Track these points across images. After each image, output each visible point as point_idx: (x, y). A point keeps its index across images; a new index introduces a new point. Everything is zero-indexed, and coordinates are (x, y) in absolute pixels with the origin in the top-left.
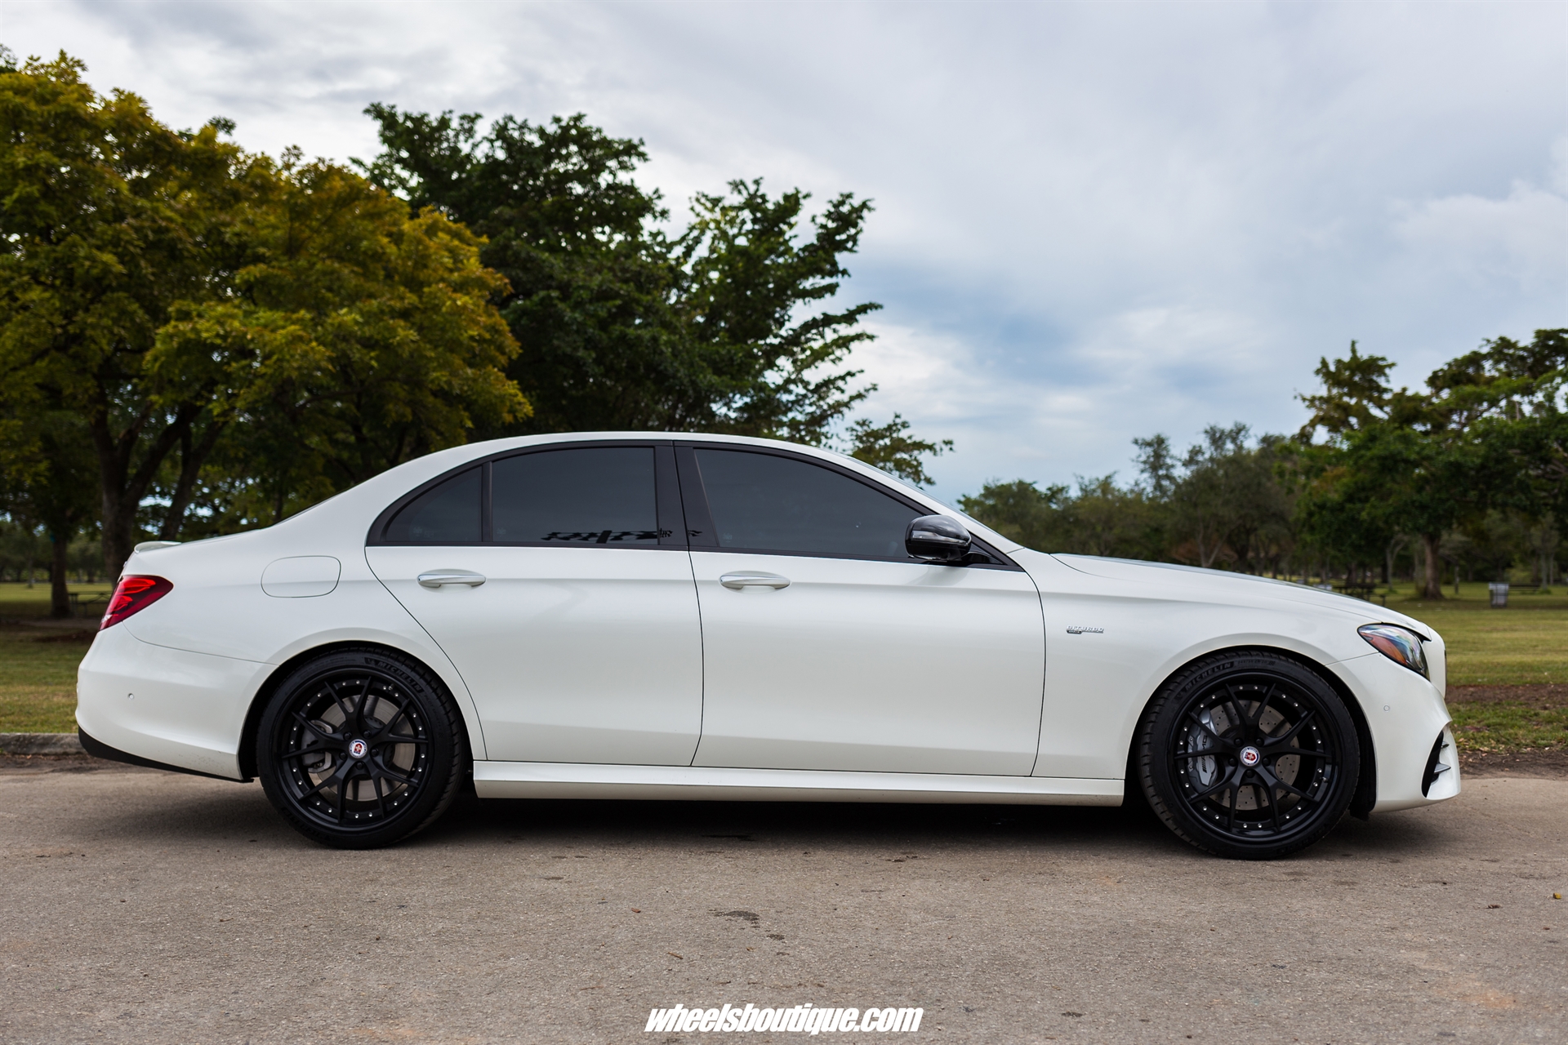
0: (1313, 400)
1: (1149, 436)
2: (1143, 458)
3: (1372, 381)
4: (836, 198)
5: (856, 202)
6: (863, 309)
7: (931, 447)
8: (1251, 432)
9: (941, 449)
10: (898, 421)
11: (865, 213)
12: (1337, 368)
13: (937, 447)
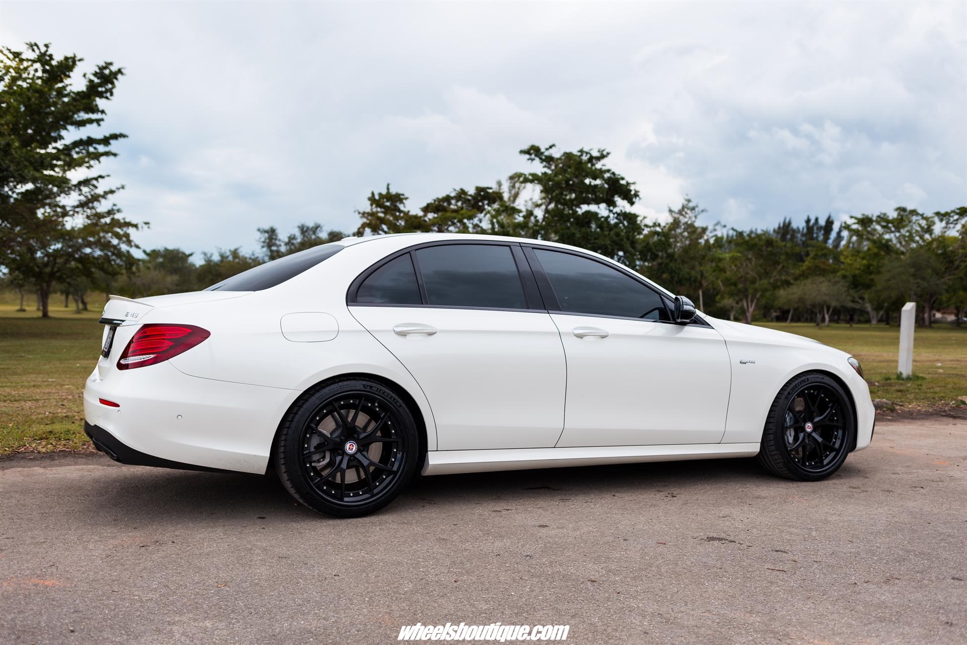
0: (364, 214)
1: (267, 227)
2: (263, 239)
3: (396, 206)
4: (102, 64)
5: (114, 68)
6: (115, 137)
7: (136, 226)
8: (324, 229)
9: (142, 227)
10: (115, 208)
11: (119, 76)
12: (379, 197)
13: (140, 226)
